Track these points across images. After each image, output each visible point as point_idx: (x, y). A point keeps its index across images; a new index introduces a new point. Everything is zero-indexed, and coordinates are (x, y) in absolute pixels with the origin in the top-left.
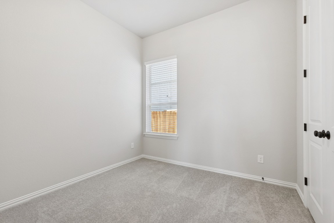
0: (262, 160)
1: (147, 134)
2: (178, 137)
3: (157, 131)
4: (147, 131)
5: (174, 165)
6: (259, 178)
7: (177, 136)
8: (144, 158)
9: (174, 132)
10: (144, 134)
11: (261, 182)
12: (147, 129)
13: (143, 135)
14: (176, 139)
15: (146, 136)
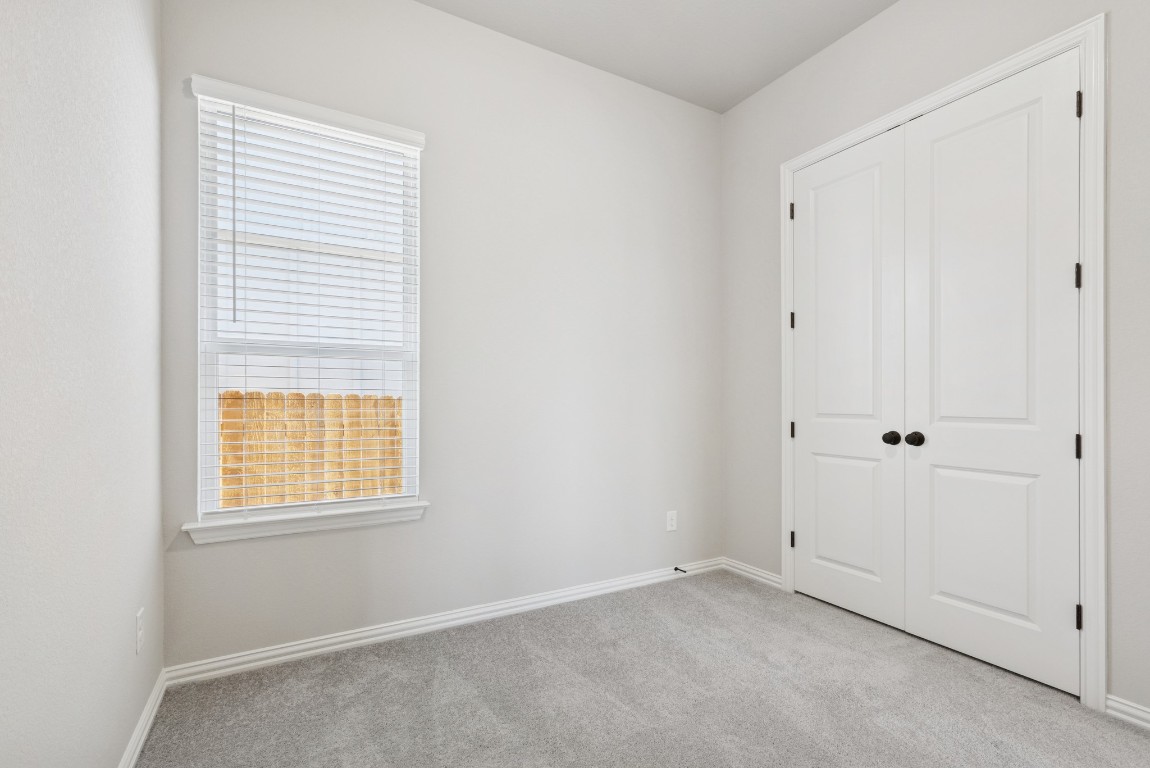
0: (675, 522)
6: (668, 574)
7: (425, 503)
11: (676, 580)
12: (199, 497)
14: (419, 517)
15: (198, 539)
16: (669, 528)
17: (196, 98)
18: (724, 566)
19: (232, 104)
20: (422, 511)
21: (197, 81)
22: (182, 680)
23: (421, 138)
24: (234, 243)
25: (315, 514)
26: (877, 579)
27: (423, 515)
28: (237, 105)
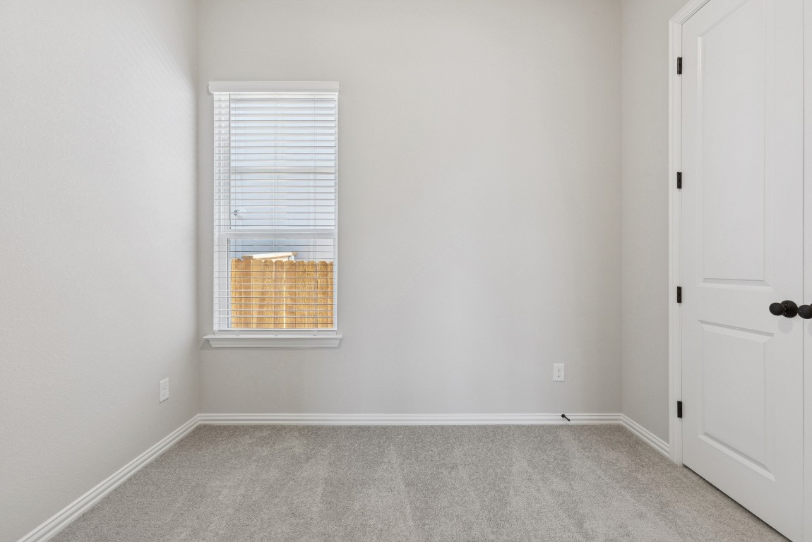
0: (562, 373)
1: (217, 336)
2: (341, 340)
3: (247, 324)
4: (216, 328)
5: (335, 429)
6: (553, 419)
7: (340, 336)
8: (205, 426)
9: (277, 323)
10: (208, 341)
11: (562, 427)
12: (216, 320)
13: (201, 344)
14: (336, 346)
15: (214, 345)
16: (555, 378)
17: (212, 95)
18: (621, 422)
19: (228, 93)
20: (338, 342)
21: (212, 84)
22: (207, 422)
23: (336, 85)
24: (230, 173)
25: (273, 336)
26: (771, 477)
27: (340, 344)
28: (231, 93)
